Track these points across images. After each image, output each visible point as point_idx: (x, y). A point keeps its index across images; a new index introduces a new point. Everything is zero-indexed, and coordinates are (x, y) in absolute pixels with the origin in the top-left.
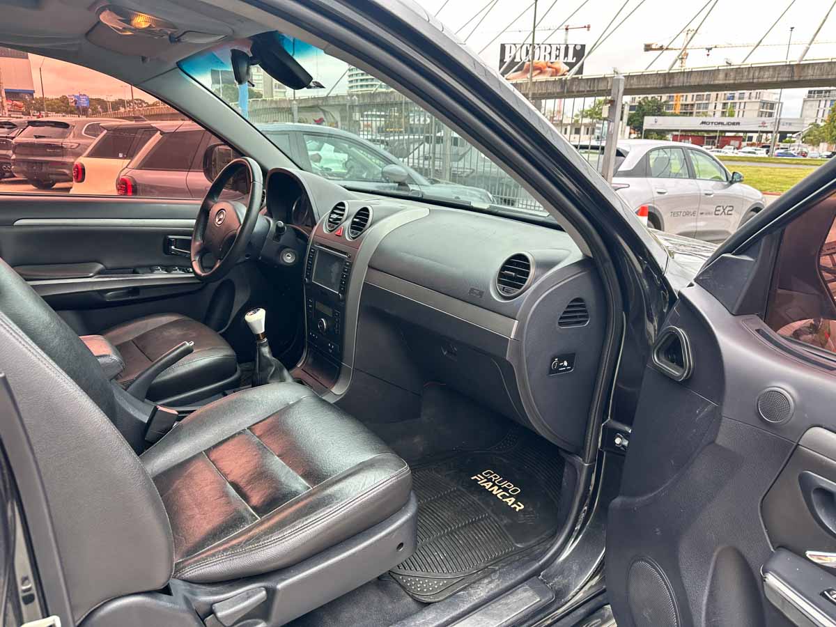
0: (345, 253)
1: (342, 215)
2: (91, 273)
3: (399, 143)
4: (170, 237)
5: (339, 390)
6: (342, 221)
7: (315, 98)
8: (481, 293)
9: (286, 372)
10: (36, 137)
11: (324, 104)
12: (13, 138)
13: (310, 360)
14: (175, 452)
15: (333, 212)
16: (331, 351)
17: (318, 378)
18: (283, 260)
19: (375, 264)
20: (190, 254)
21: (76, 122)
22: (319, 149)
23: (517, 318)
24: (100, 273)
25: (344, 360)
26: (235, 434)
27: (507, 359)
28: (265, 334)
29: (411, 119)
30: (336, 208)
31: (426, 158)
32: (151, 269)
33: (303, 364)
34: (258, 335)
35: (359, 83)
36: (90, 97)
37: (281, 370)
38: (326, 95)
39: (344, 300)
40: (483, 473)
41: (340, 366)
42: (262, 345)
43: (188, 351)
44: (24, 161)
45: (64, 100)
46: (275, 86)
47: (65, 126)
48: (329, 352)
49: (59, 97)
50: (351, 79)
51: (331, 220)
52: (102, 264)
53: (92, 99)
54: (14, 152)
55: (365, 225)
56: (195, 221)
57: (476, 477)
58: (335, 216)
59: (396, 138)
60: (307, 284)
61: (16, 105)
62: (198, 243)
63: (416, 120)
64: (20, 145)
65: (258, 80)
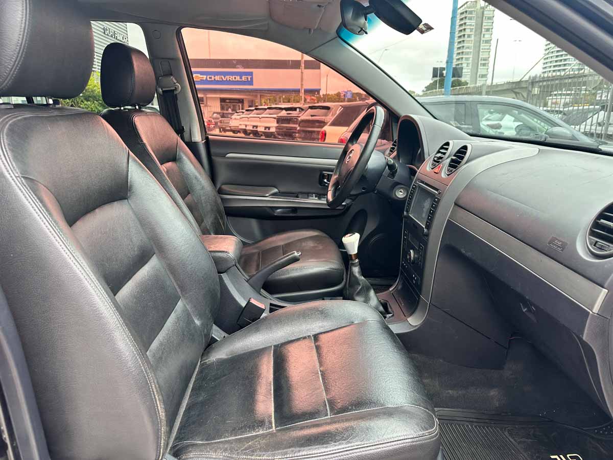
0: (437, 190)
1: (444, 154)
2: (267, 193)
3: (577, 113)
4: (324, 172)
5: (414, 321)
6: (443, 159)
7: (510, 82)
8: (563, 246)
9: (372, 293)
10: (312, 116)
11: (517, 87)
12: (299, 117)
13: (400, 287)
14: (253, 339)
15: (439, 152)
16: (414, 282)
17: (401, 304)
18: (395, 195)
19: (461, 203)
20: (329, 184)
21: (334, 106)
22: (501, 120)
23: (606, 285)
24: (274, 195)
25: (423, 293)
26: (301, 338)
27: (584, 338)
28: (357, 256)
29: (598, 96)
30: (442, 148)
31: (599, 124)
32: (307, 195)
33: (394, 289)
34: (351, 255)
35: (552, 69)
36: (353, 92)
37: (368, 290)
38: (519, 80)
39: (427, 235)
40: (568, 456)
41: (419, 297)
42: (353, 264)
43: (295, 260)
44: (304, 131)
45: (338, 94)
46: (479, 76)
47: (328, 108)
48: (413, 282)
49: (335, 93)
50: (545, 66)
51: (435, 159)
52: (277, 188)
53: (354, 93)
54: (299, 126)
55: (461, 162)
56: (337, 160)
57: (556, 457)
58: (439, 155)
59: (576, 108)
60: (405, 217)
61: (313, 99)
62: (336, 177)
63: (603, 96)
64: (303, 121)
65: (467, 72)
